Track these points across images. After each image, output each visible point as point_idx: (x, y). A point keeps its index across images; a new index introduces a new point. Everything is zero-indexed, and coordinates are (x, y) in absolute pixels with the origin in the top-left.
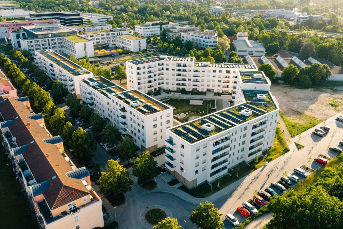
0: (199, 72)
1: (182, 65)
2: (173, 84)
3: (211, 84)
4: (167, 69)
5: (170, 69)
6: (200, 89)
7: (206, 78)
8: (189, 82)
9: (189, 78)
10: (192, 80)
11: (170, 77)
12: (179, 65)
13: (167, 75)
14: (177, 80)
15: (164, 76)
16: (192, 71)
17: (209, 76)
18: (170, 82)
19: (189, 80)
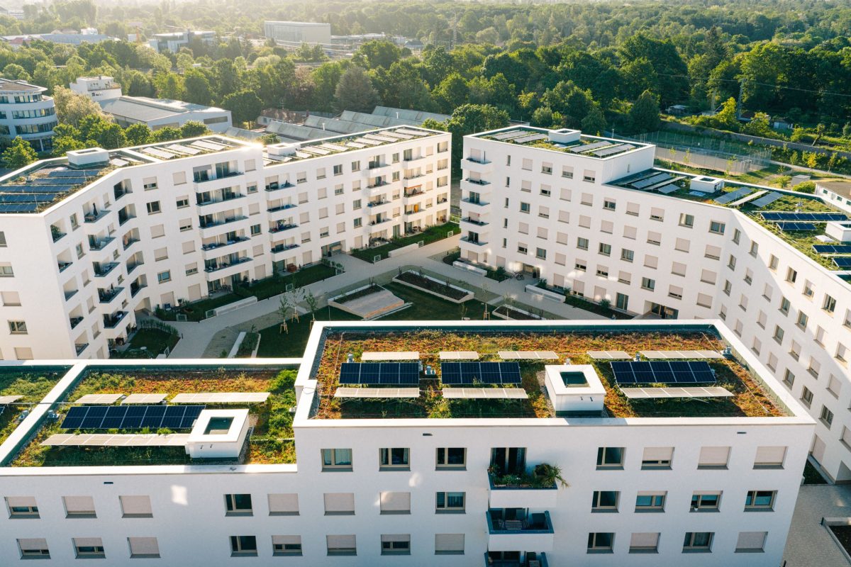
0: (287, 185)
1: (212, 172)
2: (192, 271)
3: (331, 223)
4: (154, 207)
5: (168, 205)
6: (296, 258)
7: (313, 207)
8: (256, 240)
9: (254, 221)
10: (265, 229)
11: (174, 241)
12: (201, 177)
13: (158, 233)
14: (206, 247)
15: (145, 246)
16: (261, 187)
17: (323, 196)
18: (176, 265)
19: (256, 230)
